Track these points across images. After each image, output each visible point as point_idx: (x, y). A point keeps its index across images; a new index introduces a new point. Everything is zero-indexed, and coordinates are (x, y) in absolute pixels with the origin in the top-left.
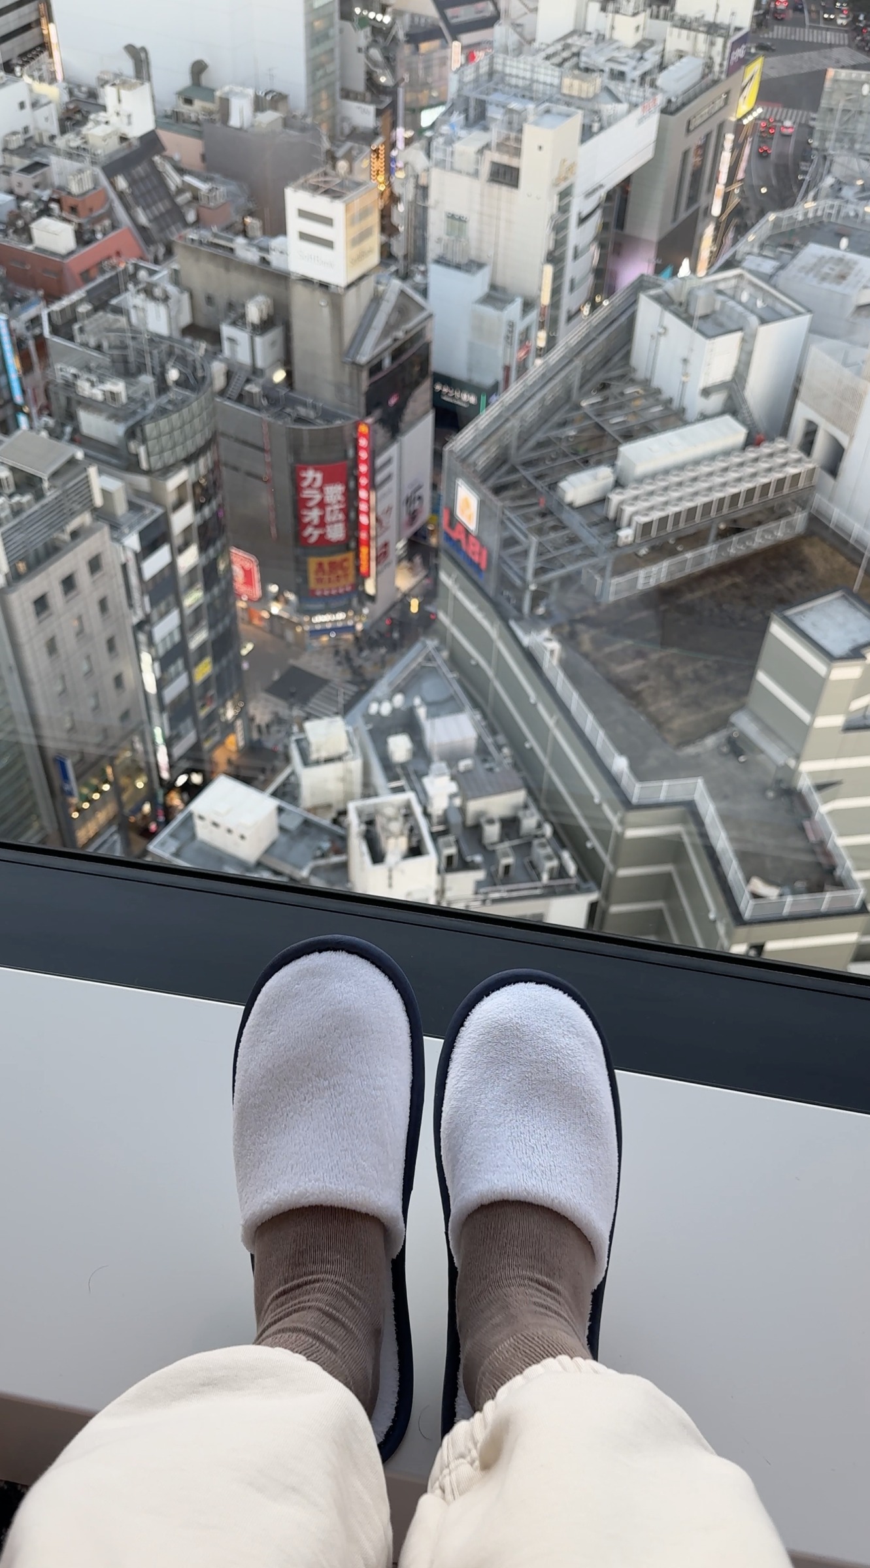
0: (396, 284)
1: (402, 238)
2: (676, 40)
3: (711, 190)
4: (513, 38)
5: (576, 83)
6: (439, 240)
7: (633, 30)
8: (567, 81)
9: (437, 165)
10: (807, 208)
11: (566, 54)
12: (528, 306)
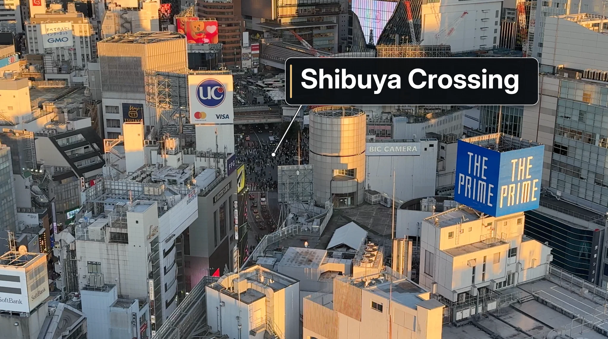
0: (62, 305)
1: (62, 278)
2: (200, 163)
3: (232, 228)
4: (114, 172)
5: (151, 189)
6: (85, 277)
7: (176, 161)
8: (146, 189)
9: (79, 239)
10: (282, 231)
11: (143, 176)
12: (142, 303)
